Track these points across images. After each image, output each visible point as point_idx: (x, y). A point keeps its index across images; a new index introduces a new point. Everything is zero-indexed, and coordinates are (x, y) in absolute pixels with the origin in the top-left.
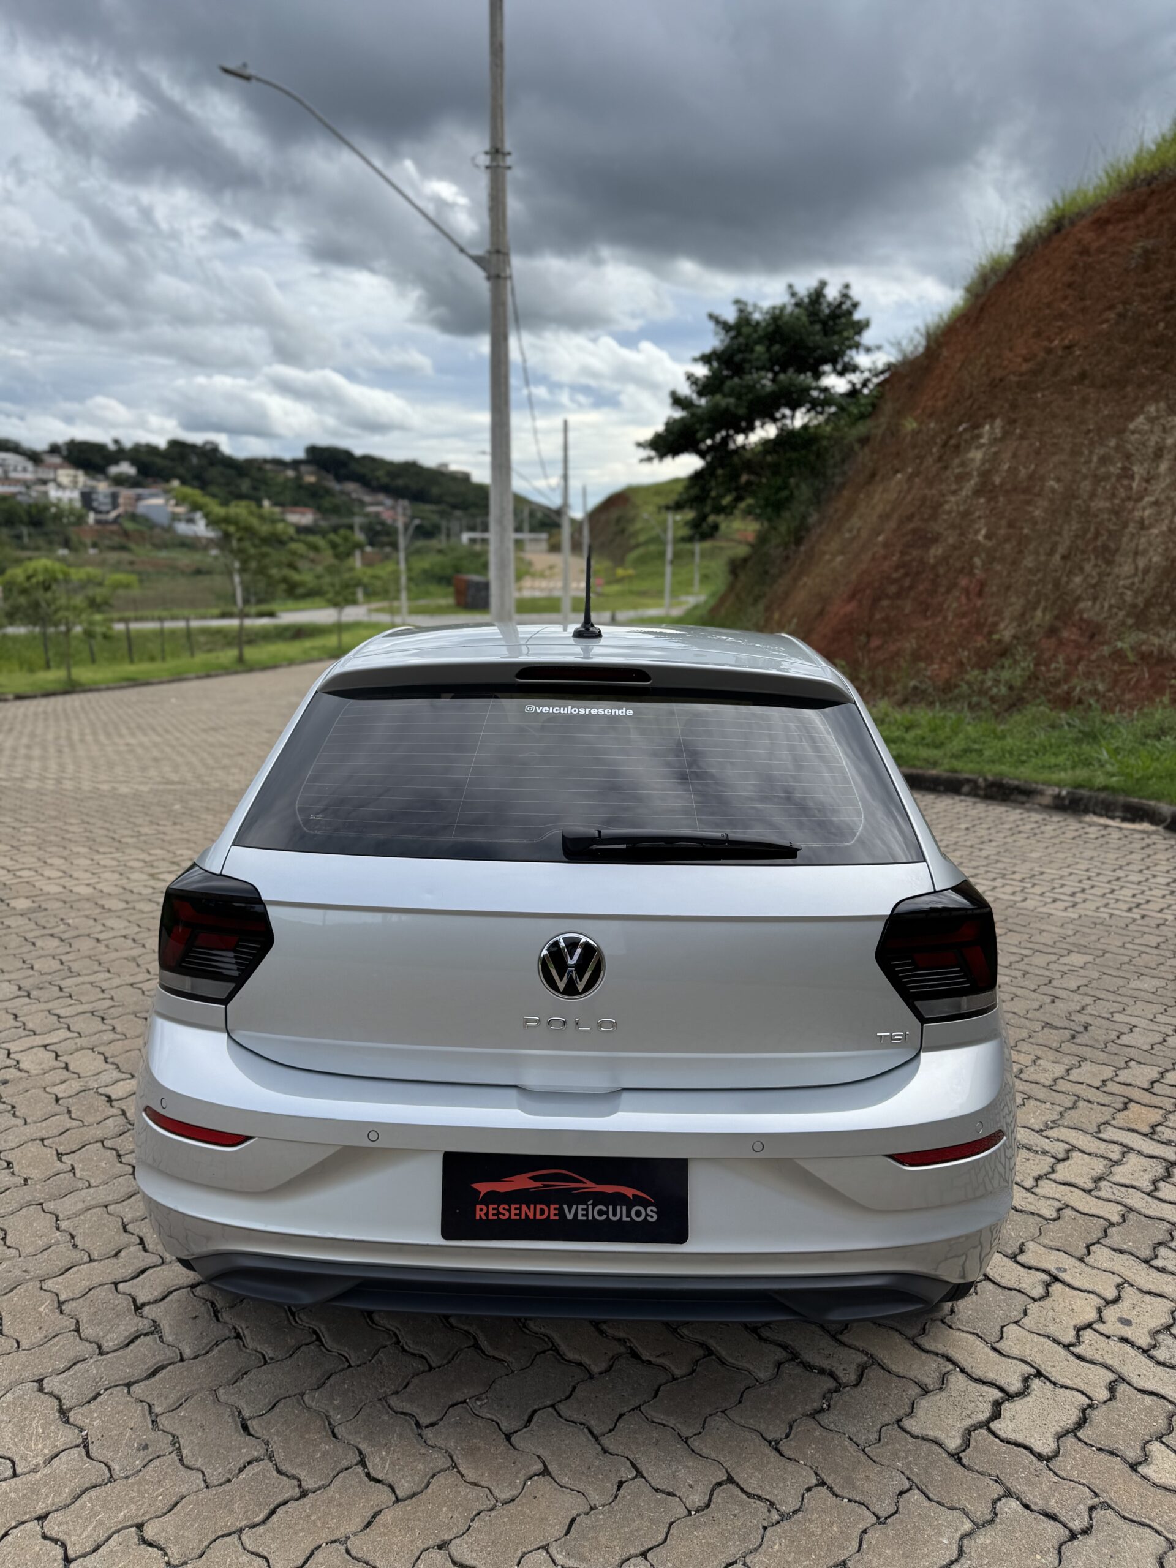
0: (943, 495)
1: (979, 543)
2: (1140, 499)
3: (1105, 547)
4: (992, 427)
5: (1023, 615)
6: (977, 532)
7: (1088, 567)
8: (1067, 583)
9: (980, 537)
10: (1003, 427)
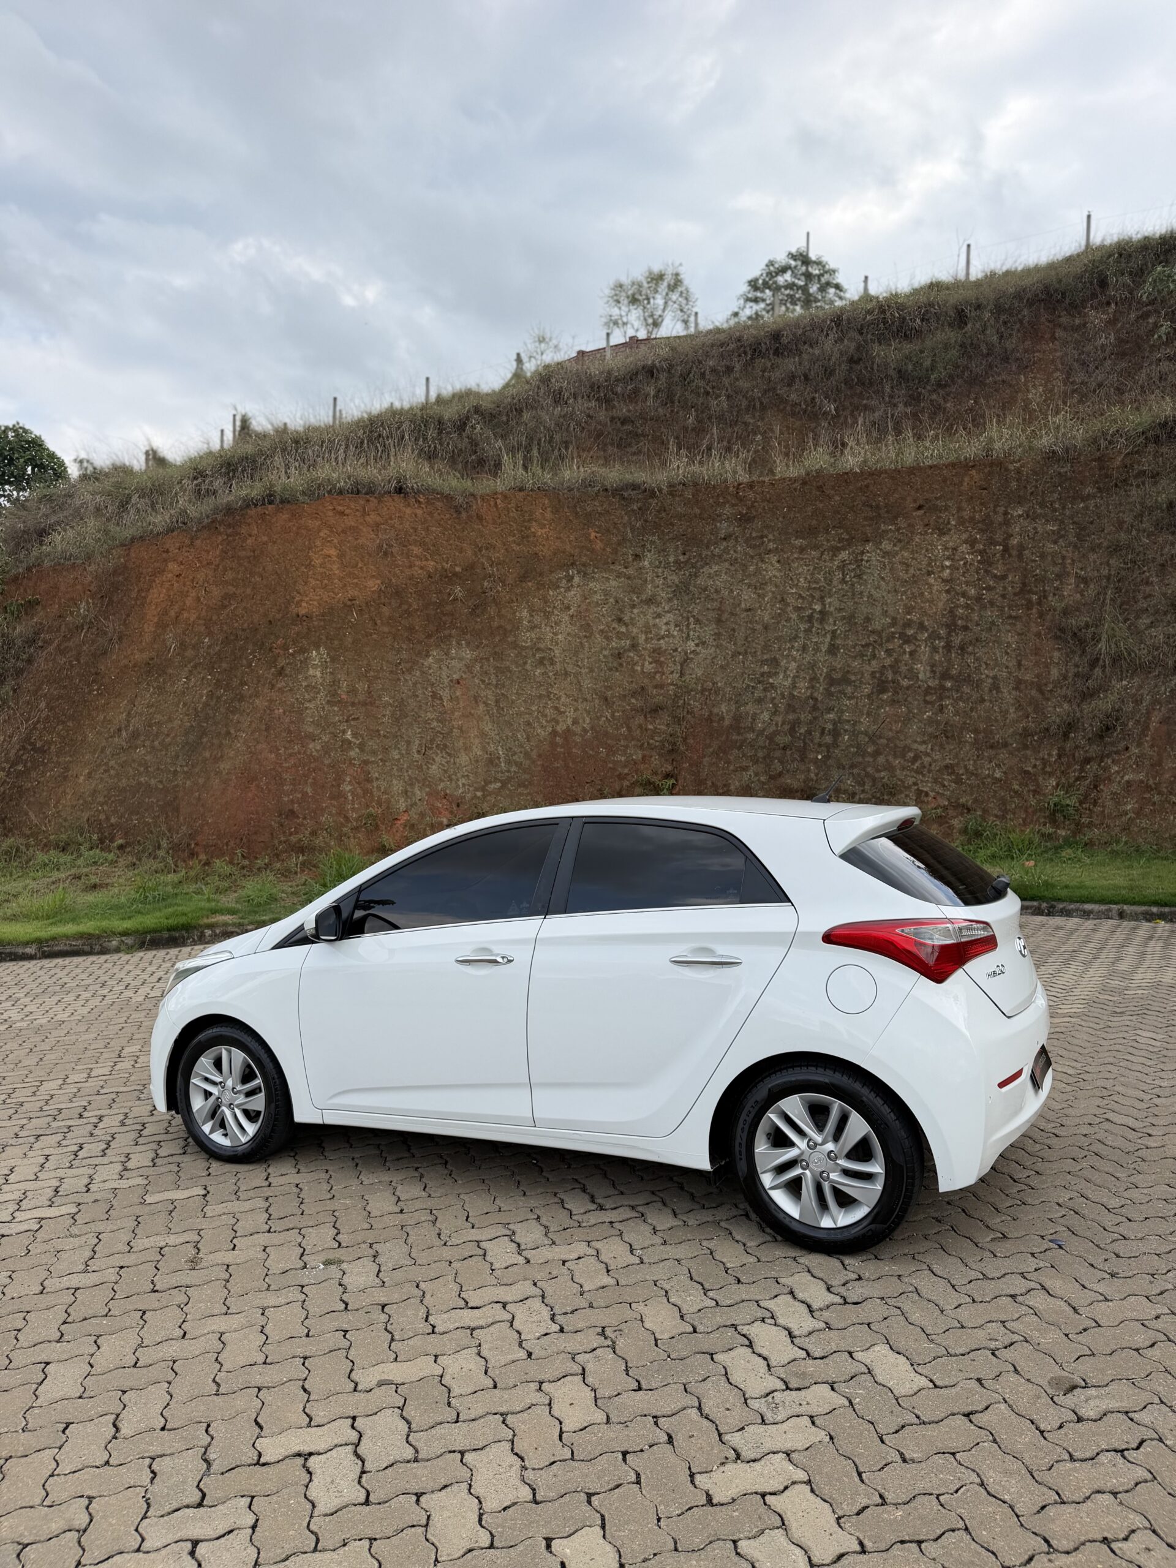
0: (301, 703)
1: (350, 742)
2: (453, 713)
3: (445, 746)
4: (319, 654)
5: (406, 792)
6: (344, 732)
7: (438, 759)
8: (428, 768)
9: (349, 735)
10: (328, 654)
